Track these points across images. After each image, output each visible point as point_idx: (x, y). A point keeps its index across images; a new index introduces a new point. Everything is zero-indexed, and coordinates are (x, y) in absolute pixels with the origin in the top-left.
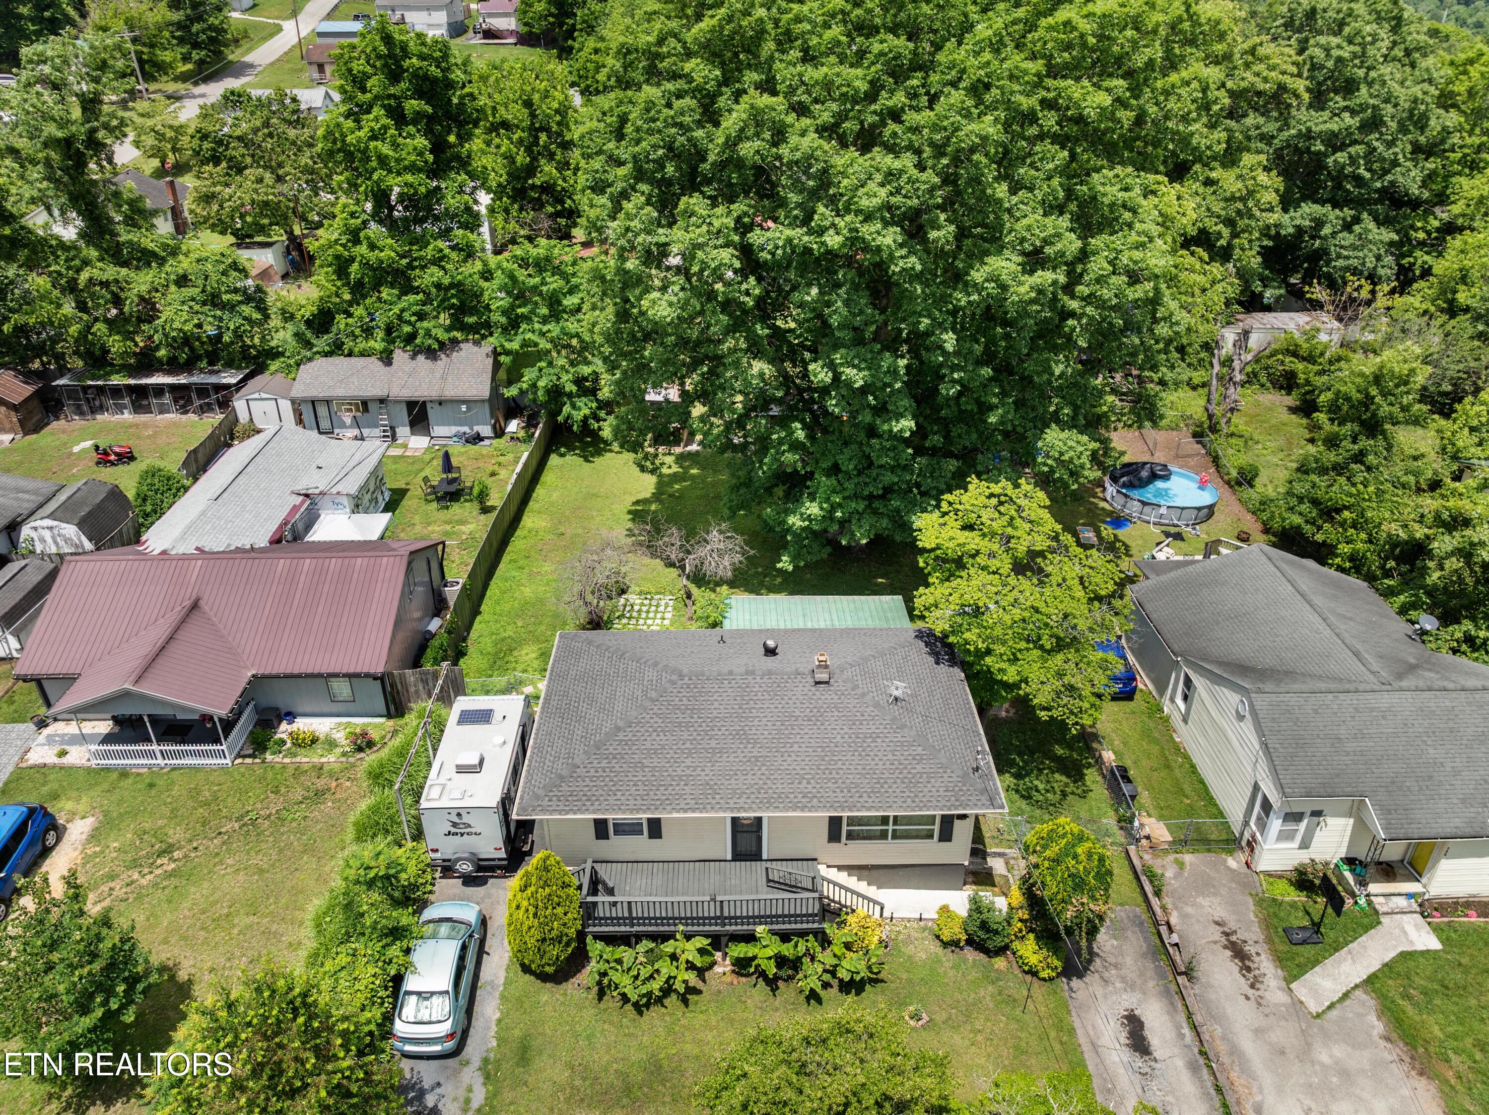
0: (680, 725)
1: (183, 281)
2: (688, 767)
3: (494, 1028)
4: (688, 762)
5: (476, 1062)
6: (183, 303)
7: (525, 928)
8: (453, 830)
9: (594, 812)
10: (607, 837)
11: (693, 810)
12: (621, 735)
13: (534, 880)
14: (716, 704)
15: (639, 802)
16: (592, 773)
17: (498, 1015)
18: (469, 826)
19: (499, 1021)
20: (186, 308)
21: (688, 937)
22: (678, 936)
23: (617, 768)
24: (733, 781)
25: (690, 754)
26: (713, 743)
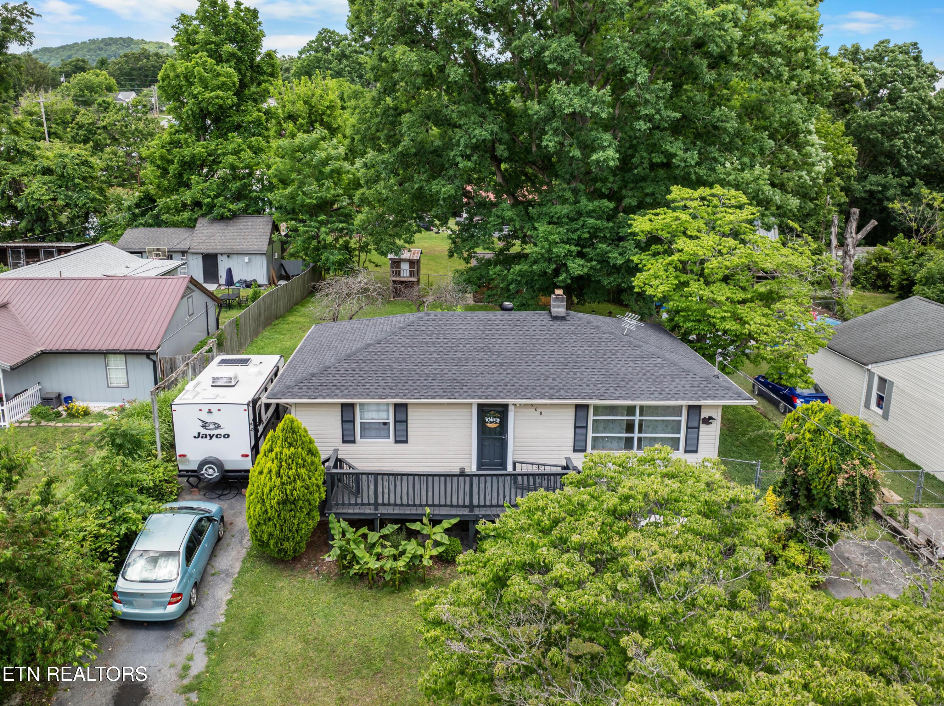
0: (427, 343)
1: (47, 171)
2: (436, 369)
3: (224, 607)
4: (435, 366)
5: (201, 634)
6: (44, 184)
7: (266, 490)
8: (203, 431)
9: (343, 397)
10: (354, 442)
11: (441, 397)
12: (371, 349)
13: (279, 443)
14: (460, 331)
15: (388, 390)
16: (342, 371)
17: (230, 597)
18: (219, 427)
19: (230, 602)
20: (46, 187)
21: (435, 522)
22: (425, 520)
23: (366, 368)
24: (479, 378)
25: (437, 360)
26: (459, 355)
